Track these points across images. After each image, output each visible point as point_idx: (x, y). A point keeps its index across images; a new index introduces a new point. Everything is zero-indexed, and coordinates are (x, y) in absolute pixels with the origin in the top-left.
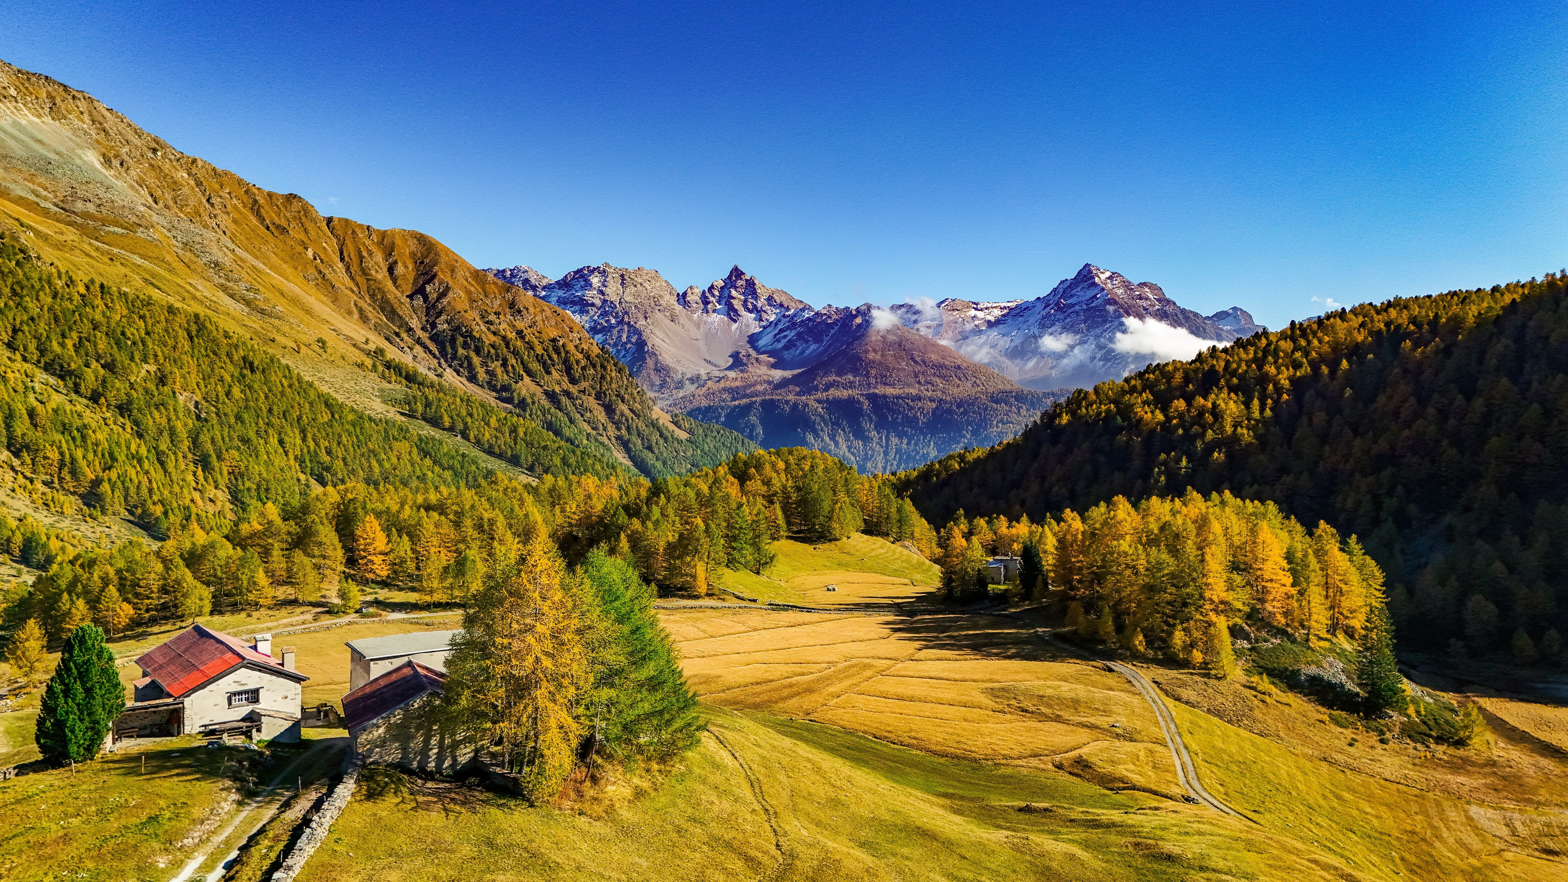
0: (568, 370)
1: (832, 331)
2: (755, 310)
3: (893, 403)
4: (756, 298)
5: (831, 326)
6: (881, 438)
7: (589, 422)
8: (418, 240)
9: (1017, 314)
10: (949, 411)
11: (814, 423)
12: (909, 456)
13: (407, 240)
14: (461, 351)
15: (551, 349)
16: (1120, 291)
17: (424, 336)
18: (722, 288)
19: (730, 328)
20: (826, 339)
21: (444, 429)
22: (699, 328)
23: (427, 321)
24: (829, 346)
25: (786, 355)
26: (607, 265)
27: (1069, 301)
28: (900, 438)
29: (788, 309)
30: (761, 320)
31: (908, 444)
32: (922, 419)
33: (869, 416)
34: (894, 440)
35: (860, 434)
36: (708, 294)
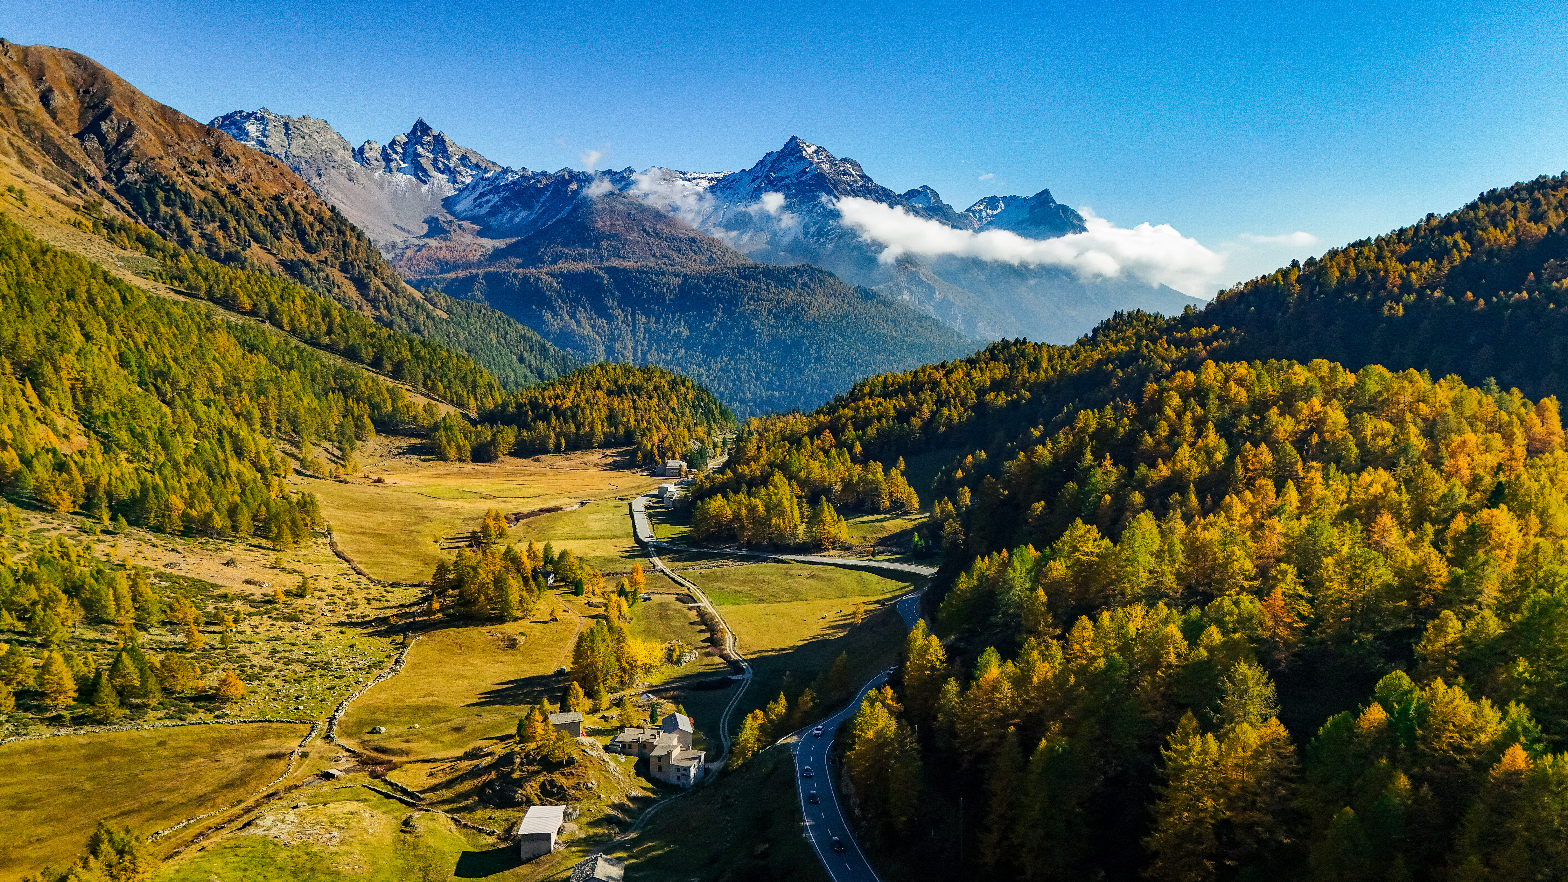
0: (302, 235)
1: (543, 198)
2: (447, 170)
3: (636, 277)
4: (448, 157)
5: (541, 191)
6: (626, 316)
7: (339, 300)
8: (75, 62)
9: (724, 186)
10: (697, 287)
11: (550, 298)
12: (659, 336)
13: (59, 61)
14: (163, 209)
15: (274, 208)
16: (827, 166)
17: (110, 188)
18: (405, 144)
19: (419, 190)
20: (537, 206)
21: (244, 313)
22: (382, 189)
23: (109, 168)
24: (543, 213)
25: (492, 222)
26: (265, 110)
27: (779, 175)
28: (647, 316)
29: (486, 170)
30: (455, 182)
31: (657, 322)
32: (669, 296)
33: (611, 292)
34: (641, 319)
35: (602, 312)
36: (389, 151)
